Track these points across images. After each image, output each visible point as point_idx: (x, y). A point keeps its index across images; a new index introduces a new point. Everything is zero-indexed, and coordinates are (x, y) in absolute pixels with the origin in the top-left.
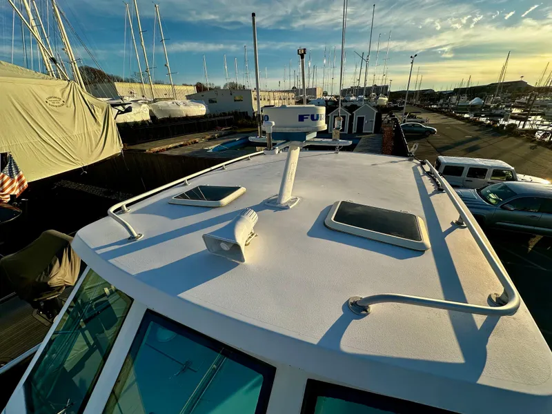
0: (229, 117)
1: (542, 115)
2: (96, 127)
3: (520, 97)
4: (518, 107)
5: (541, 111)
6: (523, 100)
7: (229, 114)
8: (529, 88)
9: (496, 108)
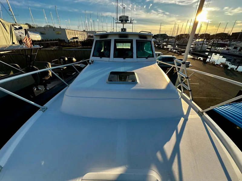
0: (56, 42)
1: (171, 45)
2: (7, 34)
3: (165, 39)
4: (165, 42)
5: (170, 43)
6: (166, 40)
7: (56, 40)
8: (167, 36)
9: (159, 42)
